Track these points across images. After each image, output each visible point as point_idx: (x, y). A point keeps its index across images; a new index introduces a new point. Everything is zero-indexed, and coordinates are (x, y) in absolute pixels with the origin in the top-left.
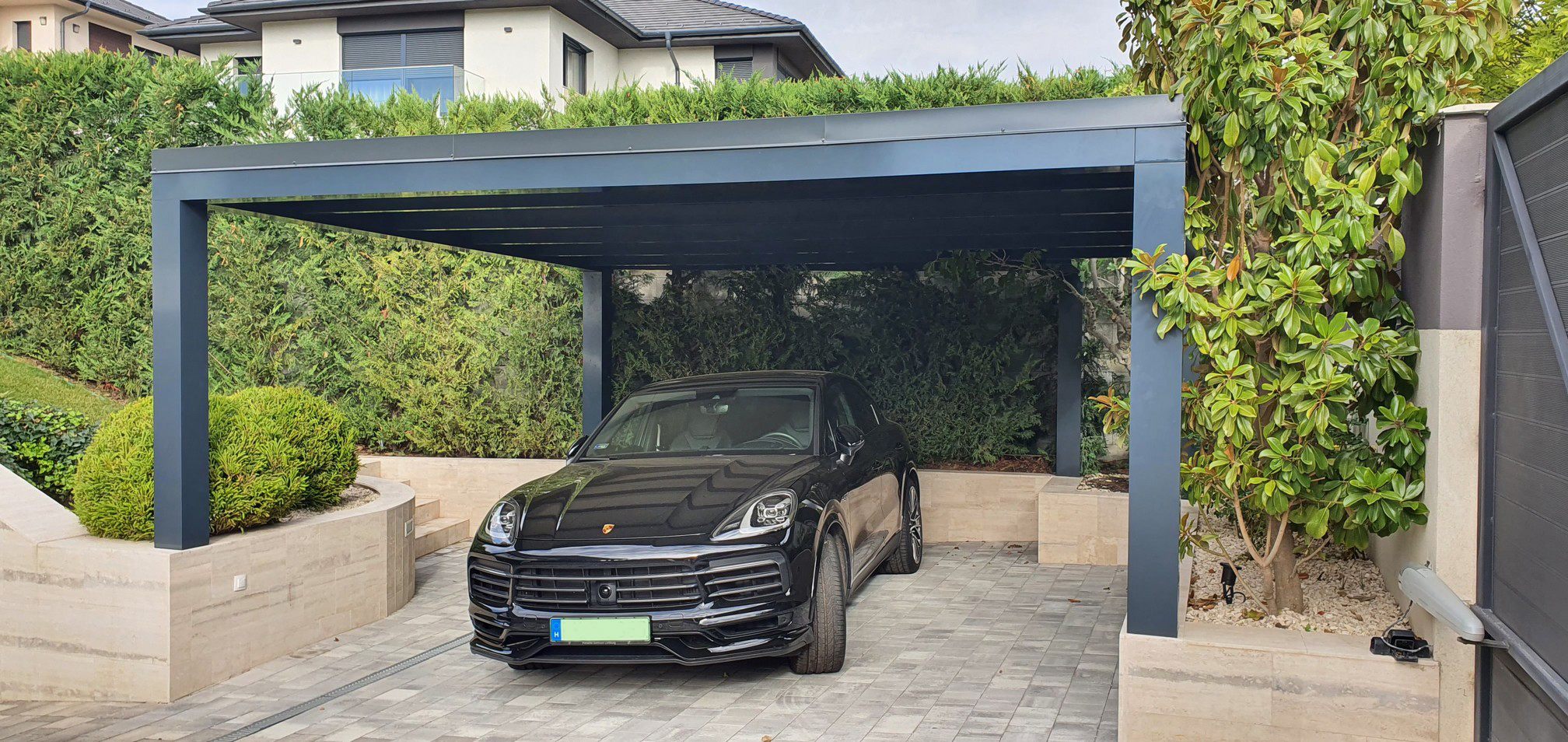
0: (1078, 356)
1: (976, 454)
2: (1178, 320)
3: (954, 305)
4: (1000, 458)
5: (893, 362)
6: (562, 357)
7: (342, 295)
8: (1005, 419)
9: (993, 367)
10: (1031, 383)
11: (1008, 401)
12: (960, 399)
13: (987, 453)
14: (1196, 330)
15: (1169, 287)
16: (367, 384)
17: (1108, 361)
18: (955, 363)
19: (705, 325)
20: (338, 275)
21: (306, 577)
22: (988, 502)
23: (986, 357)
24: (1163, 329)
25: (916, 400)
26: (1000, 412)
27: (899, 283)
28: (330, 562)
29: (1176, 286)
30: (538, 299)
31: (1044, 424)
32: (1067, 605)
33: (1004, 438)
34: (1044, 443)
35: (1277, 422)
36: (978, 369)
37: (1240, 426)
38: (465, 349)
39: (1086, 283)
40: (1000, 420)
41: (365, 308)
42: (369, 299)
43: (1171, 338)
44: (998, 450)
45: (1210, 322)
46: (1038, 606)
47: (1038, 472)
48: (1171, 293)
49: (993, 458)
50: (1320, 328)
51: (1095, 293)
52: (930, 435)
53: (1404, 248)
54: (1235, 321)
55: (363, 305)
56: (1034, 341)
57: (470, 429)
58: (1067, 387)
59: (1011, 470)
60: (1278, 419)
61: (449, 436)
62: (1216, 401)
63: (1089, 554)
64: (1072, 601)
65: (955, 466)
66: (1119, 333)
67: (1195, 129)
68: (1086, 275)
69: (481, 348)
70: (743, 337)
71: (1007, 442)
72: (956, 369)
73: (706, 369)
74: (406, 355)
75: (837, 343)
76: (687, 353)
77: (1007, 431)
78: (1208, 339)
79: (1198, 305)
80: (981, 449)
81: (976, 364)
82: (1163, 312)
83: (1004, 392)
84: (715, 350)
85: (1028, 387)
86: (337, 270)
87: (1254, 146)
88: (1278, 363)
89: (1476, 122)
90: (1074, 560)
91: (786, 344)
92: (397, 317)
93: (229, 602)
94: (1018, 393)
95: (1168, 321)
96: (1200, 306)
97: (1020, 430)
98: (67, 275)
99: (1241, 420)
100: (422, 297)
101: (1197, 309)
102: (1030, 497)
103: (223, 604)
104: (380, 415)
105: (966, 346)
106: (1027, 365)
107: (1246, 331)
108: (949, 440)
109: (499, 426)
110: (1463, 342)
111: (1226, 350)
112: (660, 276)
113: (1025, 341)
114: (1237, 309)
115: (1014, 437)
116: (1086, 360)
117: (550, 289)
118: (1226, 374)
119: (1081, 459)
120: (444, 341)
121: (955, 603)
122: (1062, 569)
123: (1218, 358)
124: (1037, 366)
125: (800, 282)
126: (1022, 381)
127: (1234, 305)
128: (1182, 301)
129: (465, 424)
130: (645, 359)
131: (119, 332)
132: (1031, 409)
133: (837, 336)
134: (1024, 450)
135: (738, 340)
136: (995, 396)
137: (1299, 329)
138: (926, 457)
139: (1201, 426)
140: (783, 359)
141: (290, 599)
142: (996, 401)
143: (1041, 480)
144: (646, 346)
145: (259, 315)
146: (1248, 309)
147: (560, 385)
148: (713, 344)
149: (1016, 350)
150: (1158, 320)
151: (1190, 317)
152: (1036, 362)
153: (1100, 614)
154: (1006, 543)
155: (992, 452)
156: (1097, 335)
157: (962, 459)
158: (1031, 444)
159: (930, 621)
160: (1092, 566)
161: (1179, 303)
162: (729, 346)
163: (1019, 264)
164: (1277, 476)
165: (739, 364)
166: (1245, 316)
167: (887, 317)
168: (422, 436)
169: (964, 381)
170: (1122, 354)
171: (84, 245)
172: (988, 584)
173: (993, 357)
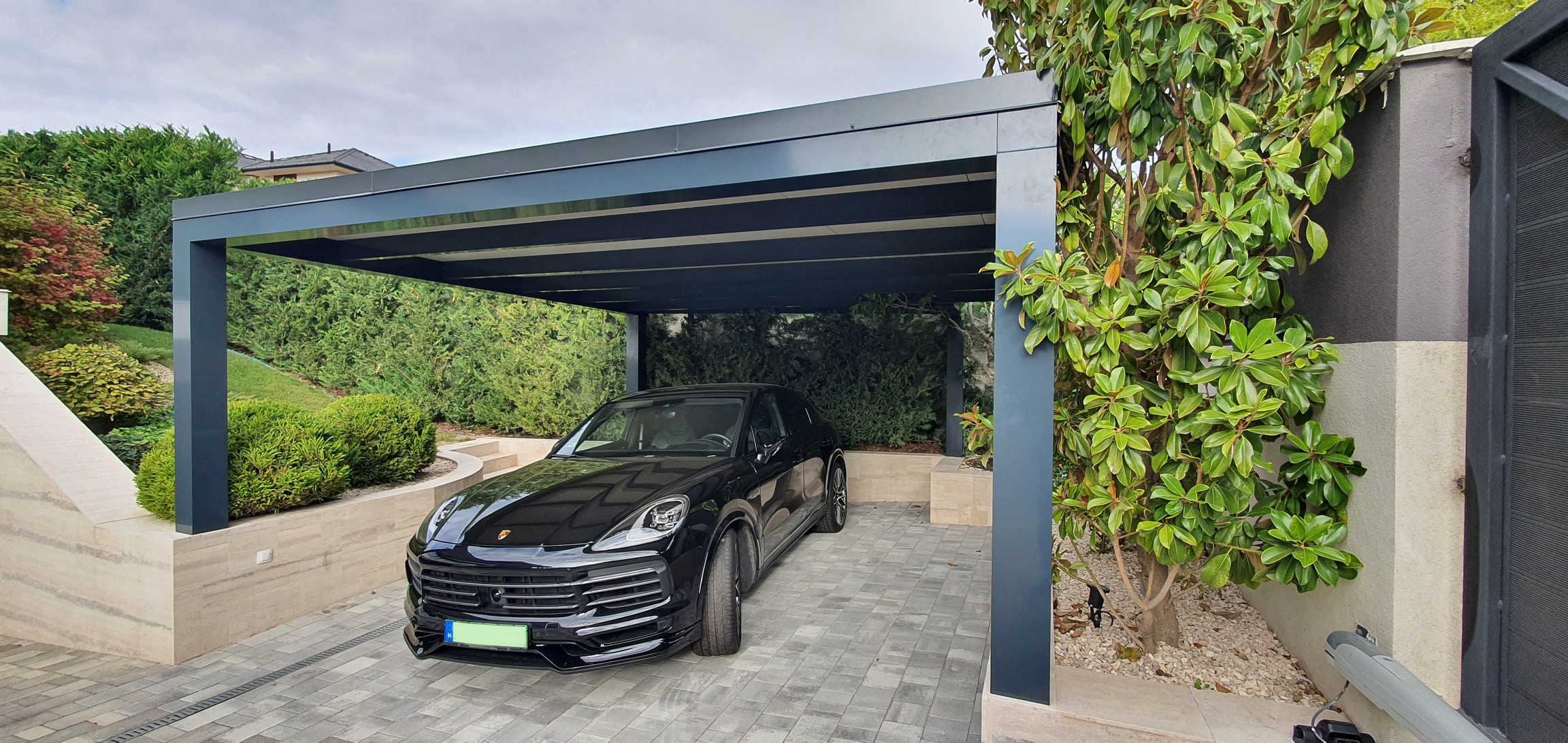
0: (960, 373)
1: (891, 440)
2: (1049, 331)
3: (876, 337)
4: (908, 443)
5: (835, 377)
6: (615, 373)
7: (479, 332)
8: (911, 416)
9: (903, 380)
10: (929, 391)
11: (913, 404)
12: (880, 402)
13: (899, 440)
14: (1070, 343)
15: (1039, 292)
16: (494, 391)
17: (982, 376)
18: (878, 378)
19: (708, 351)
20: (476, 319)
21: (344, 546)
22: (899, 475)
23: (898, 373)
24: (1031, 342)
25: (850, 403)
26: (907, 412)
27: (837, 322)
28: (373, 531)
29: (1048, 290)
30: (600, 335)
31: (938, 420)
32: (946, 569)
33: (911, 430)
34: (939, 432)
35: (1171, 453)
36: (892, 382)
37: (1128, 462)
38: (554, 367)
39: (966, 322)
40: (907, 417)
41: (494, 341)
42: (496, 335)
43: (1041, 353)
44: (907, 438)
45: (1086, 335)
46: (924, 570)
47: (934, 453)
48: (1042, 298)
49: (903, 443)
50: (1236, 339)
51: (973, 330)
52: (860, 427)
53: (1326, 245)
54: (1118, 334)
55: (493, 339)
56: (931, 362)
57: (558, 421)
58: (953, 392)
59: (916, 451)
60: (1173, 449)
61: (545, 425)
62: (1097, 429)
63: (967, 518)
64: (951, 565)
65: (878, 449)
66: (989, 357)
67: (1067, 108)
68: (965, 315)
69: (564, 367)
70: (733, 359)
71: (913, 432)
72: (878, 382)
73: (708, 381)
74: (518, 371)
75: (795, 363)
76: (696, 368)
77: (912, 424)
78: (1084, 354)
79: (1075, 313)
80: (895, 437)
81: (891, 378)
82: (1031, 322)
83: (910, 398)
84: (714, 368)
85: (927, 394)
86: (476, 316)
87: (1148, 110)
88: (1168, 382)
89: (1445, 68)
90: (957, 522)
91: (762, 364)
92: (511, 346)
93: (251, 574)
94: (920, 398)
95: (1037, 333)
96: (1077, 314)
97: (922, 424)
98: (314, 320)
99: (1129, 453)
100: (528, 334)
101: (1074, 317)
102: (927, 471)
103: (244, 576)
104: (503, 410)
105: (884, 365)
106: (926, 379)
107: (1130, 345)
108: (873, 431)
109: (576, 418)
110: (1430, 357)
111: (1107, 368)
112: (681, 317)
113: (925, 362)
114: (1119, 319)
115: (917, 428)
116: (967, 376)
117: (607, 327)
118: (1109, 396)
119: (963, 444)
120: (541, 362)
121: (861, 565)
122: (947, 529)
123: (1099, 377)
124: (934, 380)
125: (772, 321)
126: (923, 390)
127: (1115, 315)
128: (1056, 307)
129: (554, 417)
130: (668, 374)
131: (345, 357)
132: (929, 409)
133: (797, 358)
134: (925, 437)
135: (730, 362)
136: (905, 400)
137: (1209, 341)
138: (857, 442)
139: (1072, 452)
140: (760, 374)
141: (326, 564)
142: (906, 404)
143: (936, 459)
144: (668, 366)
145: (428, 346)
146: (1133, 319)
147: (614, 392)
148: (713, 365)
149: (919, 369)
150: (1025, 332)
151: (1063, 327)
152: (932, 377)
153: (972, 581)
154: (910, 503)
155: (902, 439)
156: (973, 358)
157: (883, 443)
158: (930, 433)
159: (835, 585)
160: (970, 527)
161: (1052, 310)
162: (724, 365)
163: (917, 307)
164: (1175, 521)
165: (730, 377)
166: (1130, 328)
167: (830, 345)
168: (528, 424)
169: (883, 390)
170: (991, 371)
171: (323, 301)
172: (890, 544)
173: (903, 374)
